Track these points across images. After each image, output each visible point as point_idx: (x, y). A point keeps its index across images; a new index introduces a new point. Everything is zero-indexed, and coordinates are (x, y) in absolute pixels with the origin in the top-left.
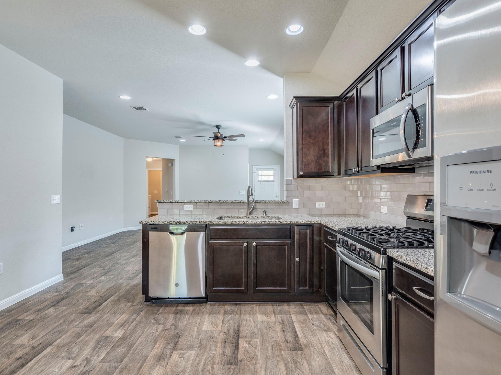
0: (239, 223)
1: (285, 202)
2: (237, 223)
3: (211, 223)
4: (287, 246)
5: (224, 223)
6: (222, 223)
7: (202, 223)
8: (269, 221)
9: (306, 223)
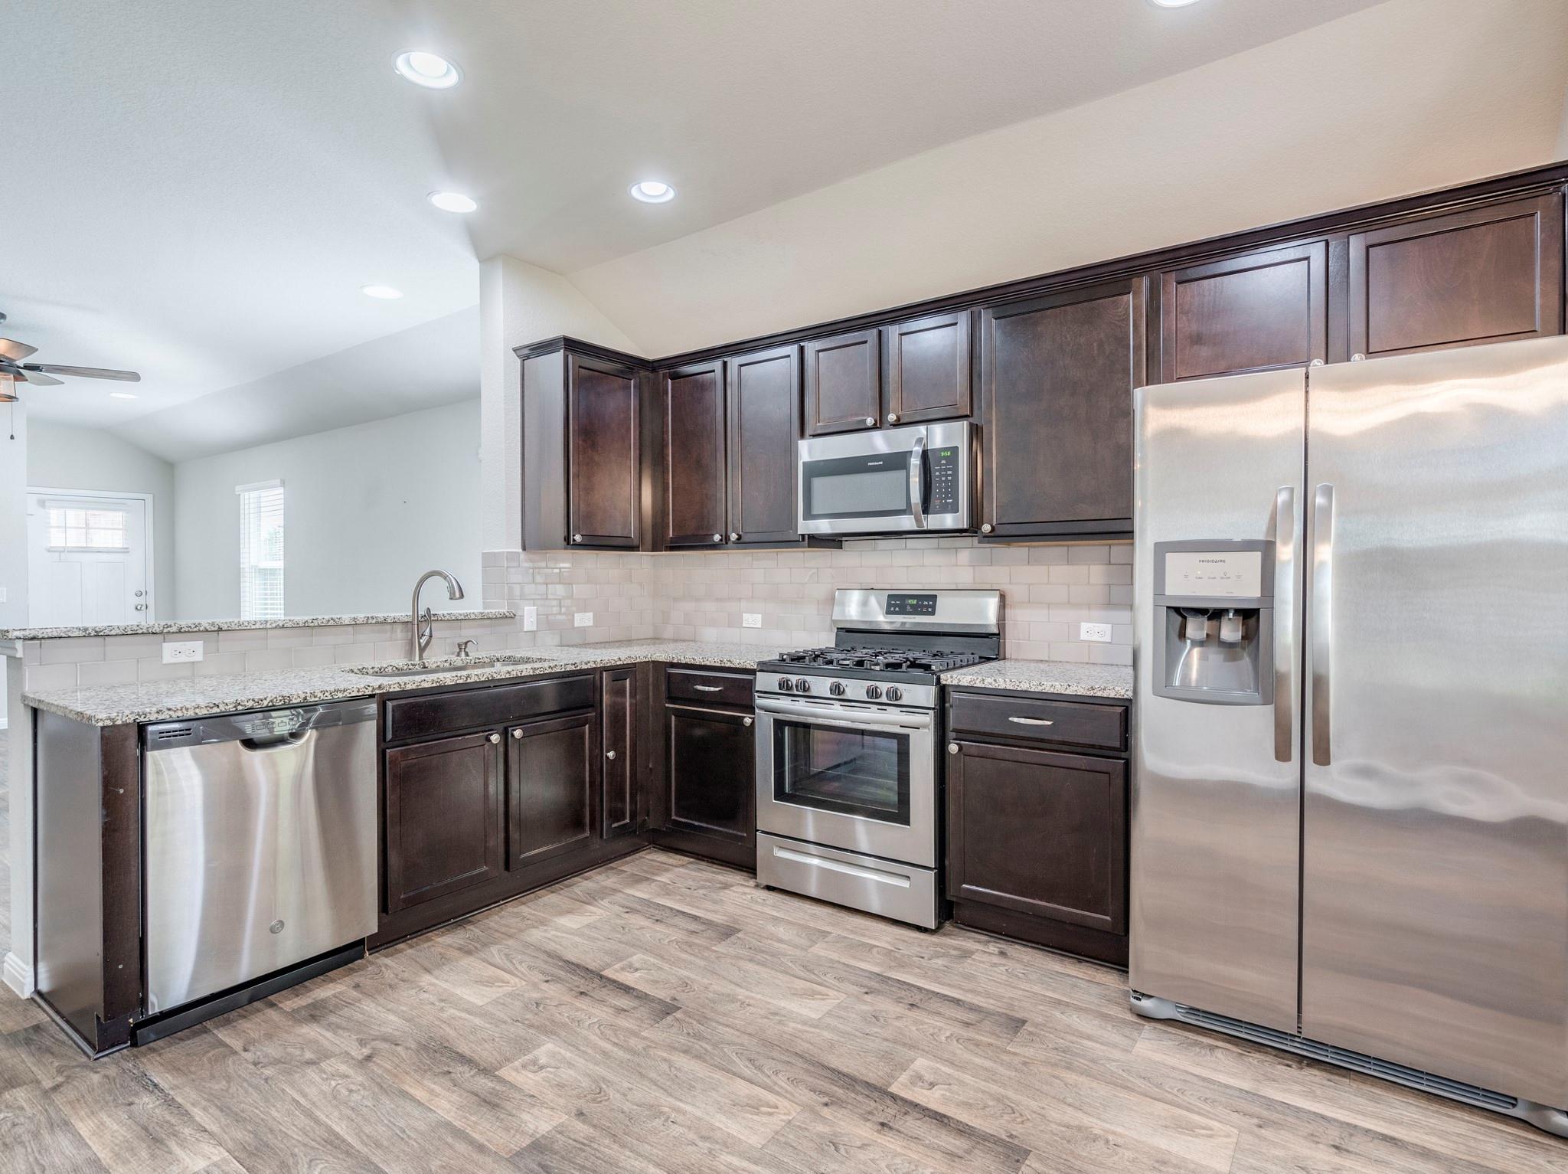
0: (477, 679)
1: (507, 614)
2: (472, 680)
3: (395, 690)
4: (587, 726)
5: (434, 685)
6: (430, 686)
7: (367, 693)
8: (550, 667)
9: (625, 663)
